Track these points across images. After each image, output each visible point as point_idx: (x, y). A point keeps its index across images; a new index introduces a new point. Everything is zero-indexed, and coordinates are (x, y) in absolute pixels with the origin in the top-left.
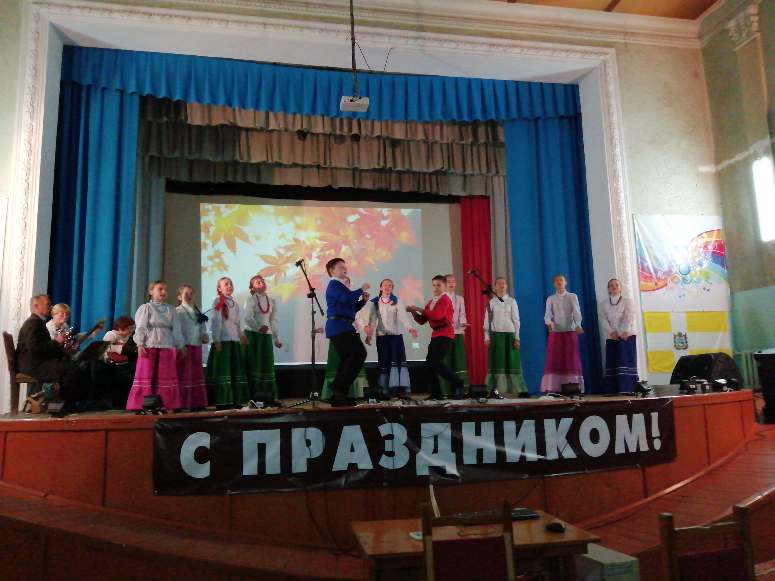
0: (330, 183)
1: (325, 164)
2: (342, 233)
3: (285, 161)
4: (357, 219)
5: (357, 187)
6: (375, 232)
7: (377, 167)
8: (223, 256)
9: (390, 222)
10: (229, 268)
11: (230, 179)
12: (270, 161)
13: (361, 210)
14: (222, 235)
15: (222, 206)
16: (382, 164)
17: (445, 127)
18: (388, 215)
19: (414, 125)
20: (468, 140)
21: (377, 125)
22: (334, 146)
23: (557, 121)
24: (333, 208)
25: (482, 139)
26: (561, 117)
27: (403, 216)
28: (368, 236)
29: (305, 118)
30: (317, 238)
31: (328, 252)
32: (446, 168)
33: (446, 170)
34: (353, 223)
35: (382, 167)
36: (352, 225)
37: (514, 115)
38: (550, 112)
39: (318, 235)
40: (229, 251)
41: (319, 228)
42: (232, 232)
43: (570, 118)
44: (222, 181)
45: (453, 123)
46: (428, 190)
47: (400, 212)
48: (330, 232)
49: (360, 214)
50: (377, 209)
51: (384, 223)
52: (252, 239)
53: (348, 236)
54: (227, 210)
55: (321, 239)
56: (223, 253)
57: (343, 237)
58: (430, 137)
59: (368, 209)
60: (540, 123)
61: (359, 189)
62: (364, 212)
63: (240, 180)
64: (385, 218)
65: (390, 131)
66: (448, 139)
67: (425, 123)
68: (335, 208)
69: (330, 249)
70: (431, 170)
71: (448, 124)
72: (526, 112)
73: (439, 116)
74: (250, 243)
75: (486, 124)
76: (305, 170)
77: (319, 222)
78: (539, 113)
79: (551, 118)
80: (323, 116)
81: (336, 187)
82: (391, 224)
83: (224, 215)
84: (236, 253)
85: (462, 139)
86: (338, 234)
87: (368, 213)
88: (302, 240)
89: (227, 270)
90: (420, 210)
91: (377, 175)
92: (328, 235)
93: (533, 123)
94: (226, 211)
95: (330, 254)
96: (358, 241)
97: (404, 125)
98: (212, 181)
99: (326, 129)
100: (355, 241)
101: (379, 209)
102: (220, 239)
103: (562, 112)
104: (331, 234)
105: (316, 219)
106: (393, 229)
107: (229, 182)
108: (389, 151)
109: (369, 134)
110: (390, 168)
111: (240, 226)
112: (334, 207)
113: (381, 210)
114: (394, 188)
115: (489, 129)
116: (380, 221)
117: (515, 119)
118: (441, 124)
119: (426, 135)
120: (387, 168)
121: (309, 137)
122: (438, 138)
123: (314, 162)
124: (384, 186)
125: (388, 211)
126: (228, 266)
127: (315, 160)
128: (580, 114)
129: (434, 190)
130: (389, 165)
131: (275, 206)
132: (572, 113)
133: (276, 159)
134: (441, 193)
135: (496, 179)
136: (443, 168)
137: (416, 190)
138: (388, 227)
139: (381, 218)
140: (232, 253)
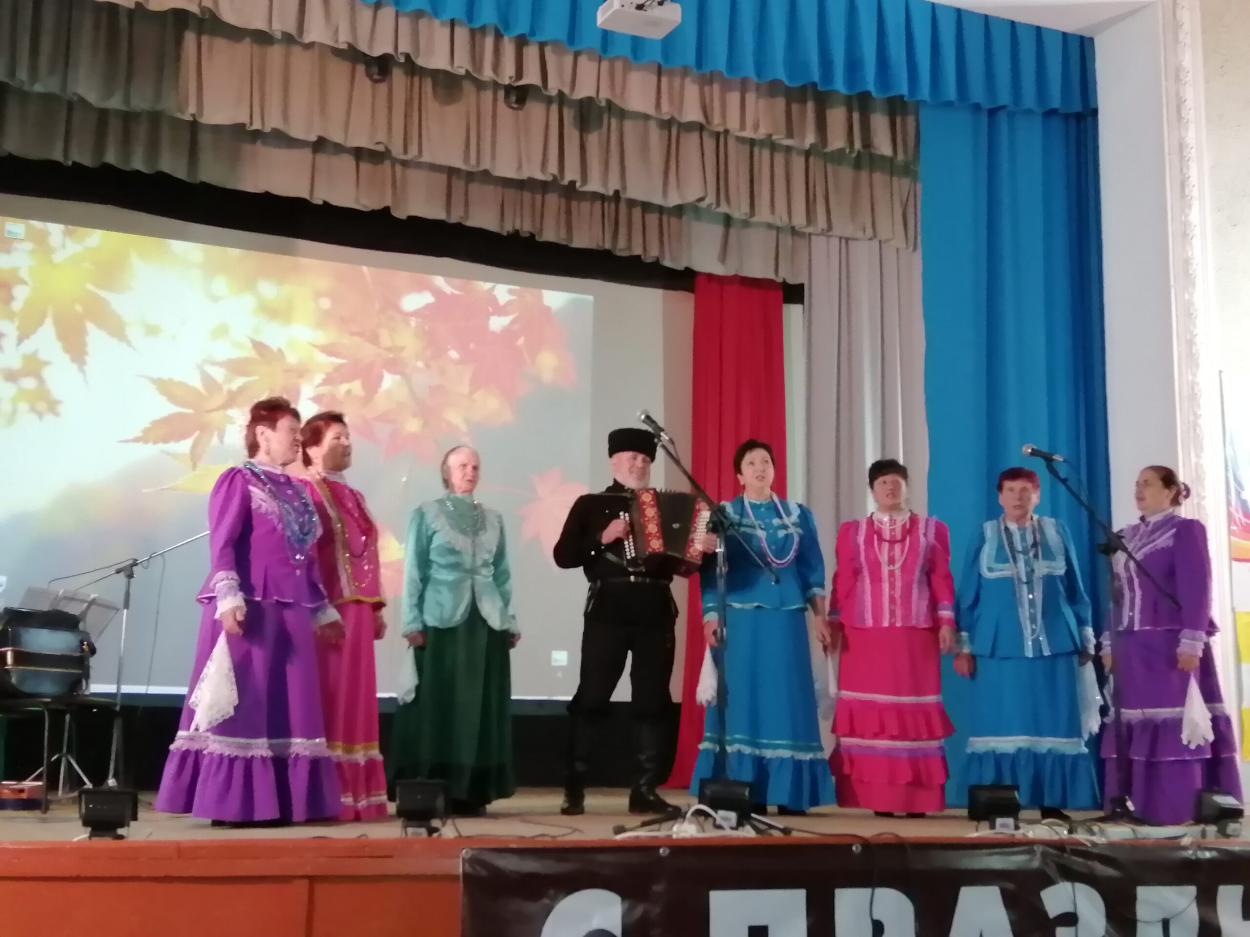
0: (388, 202)
1: (406, 151)
2: (385, 339)
3: (297, 131)
4: (428, 307)
5: (454, 220)
6: (472, 346)
7: (539, 176)
8: (47, 373)
9: (513, 322)
10: (61, 408)
11: (111, 157)
12: (257, 126)
13: (439, 281)
14: (50, 312)
15: (55, 229)
16: (553, 168)
17: (751, 97)
18: (509, 303)
19: (677, 81)
20: (803, 137)
21: (587, 67)
22: (431, 106)
23: (1037, 123)
24: (365, 269)
25: (837, 141)
26: (1050, 113)
27: (548, 309)
28: (453, 354)
29: (404, 23)
30: (315, 346)
31: (344, 388)
32: (710, 199)
33: (710, 205)
34: (416, 314)
35: (549, 178)
36: (414, 318)
37: (951, 92)
38: (1029, 100)
39: (322, 337)
40: (67, 358)
41: (324, 319)
42: (79, 308)
43: (1067, 116)
44: (87, 160)
45: (773, 88)
46: (637, 251)
47: (541, 297)
48: (353, 334)
49: (437, 292)
50: (482, 283)
51: (497, 323)
52: (134, 332)
53: (402, 349)
54: (69, 242)
55: (329, 350)
56: (46, 363)
57: (389, 349)
58: (716, 120)
59: (457, 281)
60: (1002, 118)
61: (459, 226)
62: (448, 289)
63: (138, 163)
64: (501, 311)
65: (618, 90)
66: (756, 127)
67: (706, 80)
68: (373, 269)
69: (349, 379)
70: (673, 201)
71: (758, 87)
72: (977, 93)
73: (749, 71)
74: (129, 343)
75: (848, 102)
76: (322, 159)
77: (326, 303)
78: (1004, 97)
79: (1029, 112)
80: (453, 24)
81: (400, 213)
82: (516, 327)
83: (59, 257)
84: (85, 368)
85: (790, 134)
86: (374, 339)
87: (457, 292)
88: (274, 348)
89: (57, 414)
90: (591, 298)
91: (511, 193)
92: (346, 340)
93: (984, 119)
94: (64, 246)
95: (349, 392)
96: (427, 366)
97: (654, 78)
98: (57, 156)
99: (456, 63)
100: (420, 364)
101: (487, 286)
102: (40, 323)
103: (1056, 102)
104: (357, 340)
105: (318, 295)
106: (521, 341)
107: (107, 168)
108: (572, 135)
109: (566, 91)
110: (573, 183)
111: (102, 293)
112: (368, 265)
113: (493, 289)
114: (550, 234)
115: (856, 116)
116: (488, 316)
117: (949, 104)
118: (744, 86)
119: (705, 110)
120: (566, 182)
121: (398, 76)
122: (733, 124)
123: (378, 143)
124: (526, 227)
125: (510, 292)
126: (58, 402)
127: (381, 136)
128: (1095, 112)
129: (653, 253)
130: (572, 174)
132: (1077, 107)
133: (274, 122)
134: (667, 263)
135: (819, 243)
136: (701, 199)
137: (608, 246)
138: (508, 333)
139: (490, 309)
140: (74, 366)
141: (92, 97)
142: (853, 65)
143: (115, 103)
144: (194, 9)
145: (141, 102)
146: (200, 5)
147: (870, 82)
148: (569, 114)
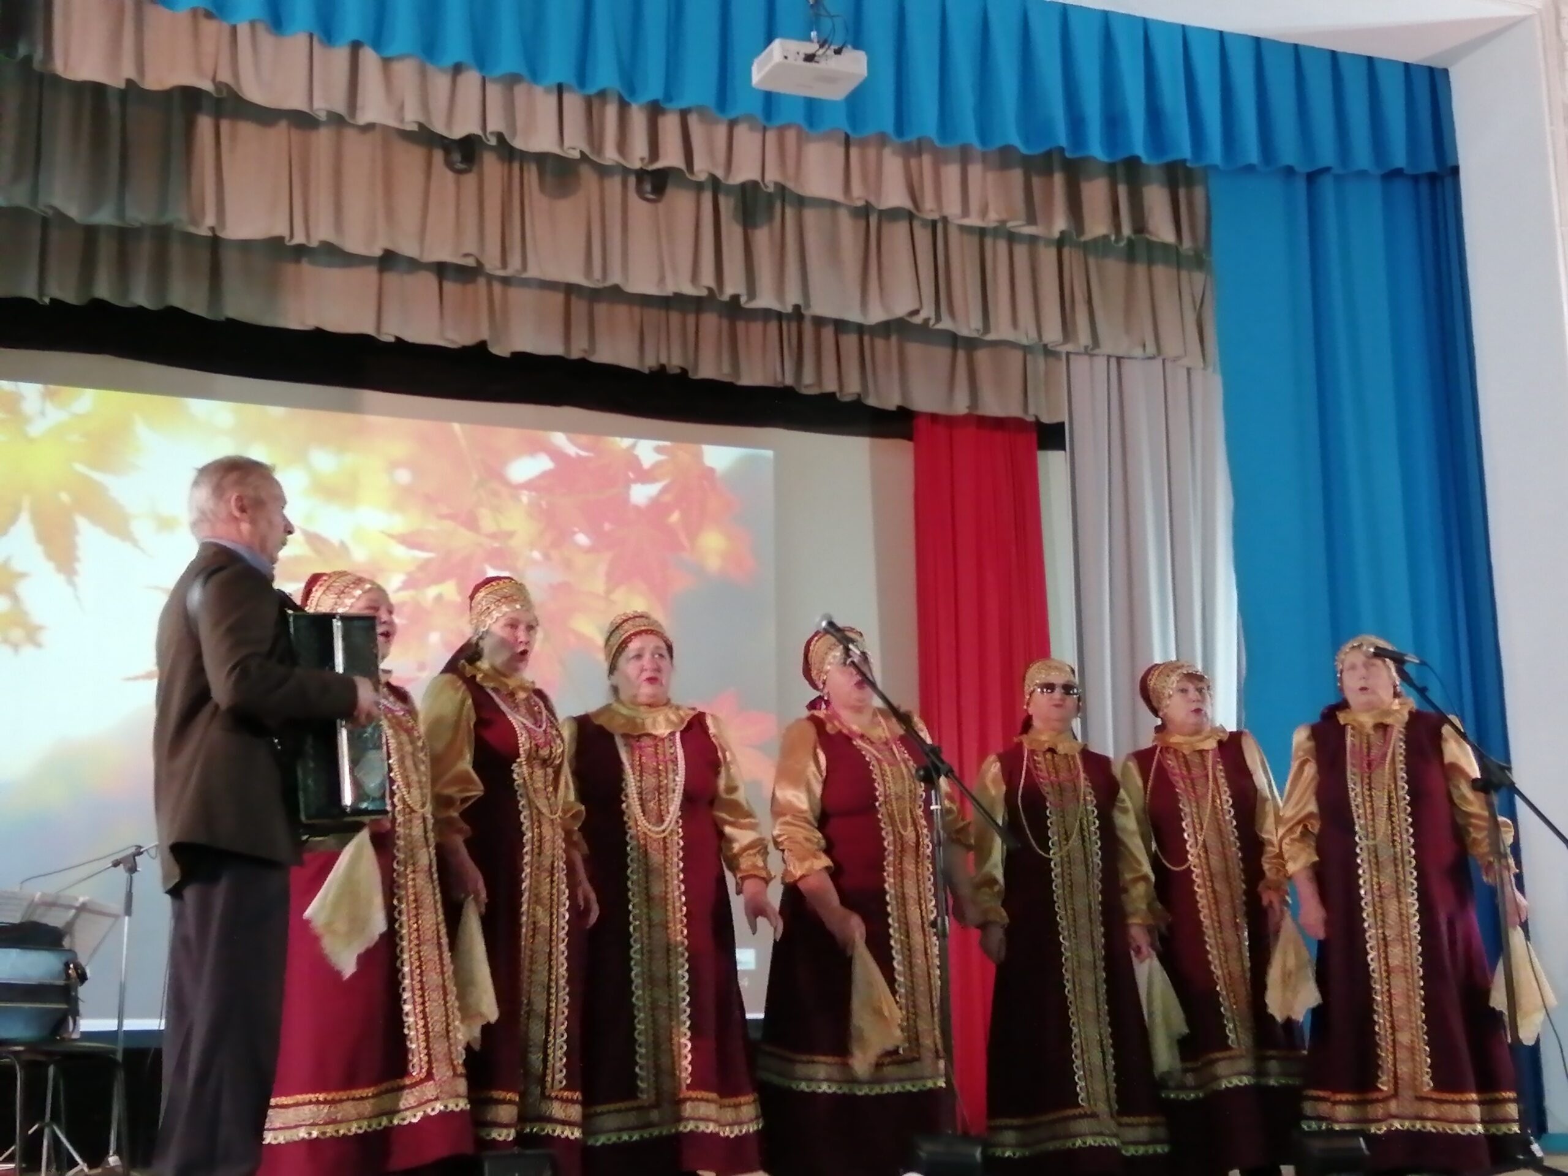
0: (484, 334)
1: (504, 264)
2: (488, 523)
3: (354, 245)
4: (545, 475)
5: (575, 354)
6: (607, 526)
7: (688, 290)
8: (23, 589)
9: (664, 491)
10: (44, 637)
11: (103, 291)
12: (299, 239)
13: (559, 439)
14: (26, 503)
15: (30, 392)
16: (708, 279)
17: (975, 171)
18: (657, 466)
19: (872, 153)
20: (1049, 222)
21: (747, 140)
22: (537, 200)
23: (1375, 188)
24: (456, 427)
25: (1097, 226)
26: (1394, 174)
27: (712, 470)
28: (582, 539)
29: (494, 92)
30: (391, 536)
31: (432, 592)
32: (927, 312)
33: (927, 320)
34: (529, 485)
35: (704, 293)
36: (525, 492)
37: (1252, 154)
38: (1362, 156)
39: (399, 523)
40: (49, 567)
41: (402, 498)
42: (65, 497)
44: (70, 296)
45: (1005, 158)
46: (830, 386)
47: (699, 456)
48: (442, 517)
49: (556, 454)
50: (618, 439)
51: (641, 494)
52: (141, 528)
53: (510, 535)
54: (49, 408)
55: (409, 541)
56: (22, 575)
57: (493, 536)
58: (929, 204)
59: (584, 439)
60: (1327, 185)
61: (583, 363)
62: (572, 450)
63: (141, 297)
64: (646, 476)
65: (791, 170)
66: (984, 212)
67: (913, 150)
68: (467, 426)
69: (440, 579)
70: (876, 315)
71: (984, 158)
72: (1289, 152)
73: (969, 133)
74: (135, 542)
75: (1111, 170)
76: (392, 279)
77: (404, 476)
78: (1327, 156)
79: (1362, 174)
80: (560, 89)
81: (500, 350)
82: (668, 498)
83: (36, 429)
84: (77, 580)
85: (1031, 219)
86: (471, 522)
87: (583, 453)
88: (335, 540)
89: (38, 645)
90: (769, 453)
91: (653, 315)
92: (433, 526)
93: (1301, 185)
94: (43, 413)
95: (439, 598)
96: (547, 557)
97: (840, 151)
98: (29, 291)
99: (567, 143)
100: (536, 555)
101: (625, 442)
102: (13, 519)
103: (1399, 159)
104: (448, 525)
105: (394, 465)
106: (675, 517)
107: (99, 305)
108: (733, 233)
109: (720, 173)
110: (735, 298)
111: (97, 476)
112: (460, 421)
113: (634, 446)
114: (708, 370)
115: (1122, 190)
116: (628, 483)
117: (1250, 169)
118: (965, 157)
119: (914, 195)
120: (726, 297)
121: (491, 165)
122: (952, 209)
123: (466, 255)
124: (675, 361)
125: (658, 450)
126: (40, 628)
127: (470, 246)
128: (1455, 171)
129: (853, 388)
130: (734, 286)
131: (240, 405)
132: (1429, 165)
133: (322, 232)
134: (872, 401)
135: (1080, 365)
136: (916, 312)
137: (789, 381)
138: (657, 509)
139: (631, 475)
140: (60, 579)
141: (73, 212)
142: (1114, 122)
143: (105, 217)
144: (207, 86)
145: (139, 215)
146: (214, 80)
147: (1138, 145)
148: (727, 205)
